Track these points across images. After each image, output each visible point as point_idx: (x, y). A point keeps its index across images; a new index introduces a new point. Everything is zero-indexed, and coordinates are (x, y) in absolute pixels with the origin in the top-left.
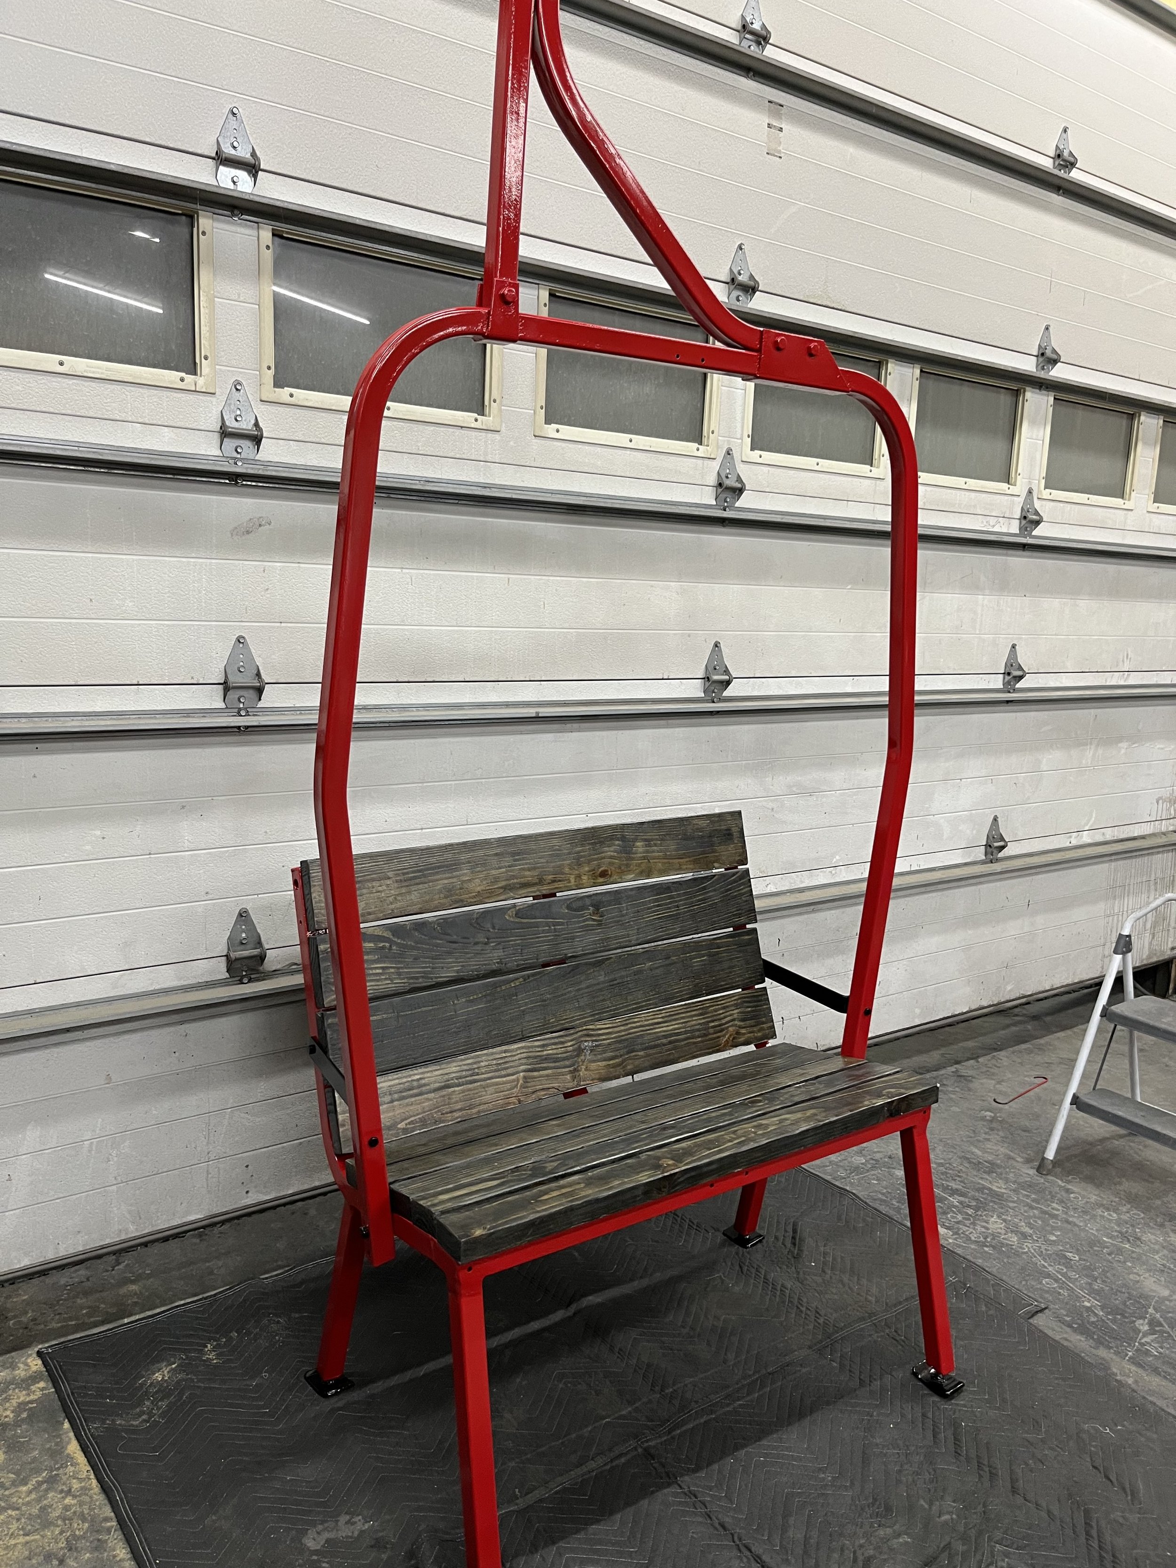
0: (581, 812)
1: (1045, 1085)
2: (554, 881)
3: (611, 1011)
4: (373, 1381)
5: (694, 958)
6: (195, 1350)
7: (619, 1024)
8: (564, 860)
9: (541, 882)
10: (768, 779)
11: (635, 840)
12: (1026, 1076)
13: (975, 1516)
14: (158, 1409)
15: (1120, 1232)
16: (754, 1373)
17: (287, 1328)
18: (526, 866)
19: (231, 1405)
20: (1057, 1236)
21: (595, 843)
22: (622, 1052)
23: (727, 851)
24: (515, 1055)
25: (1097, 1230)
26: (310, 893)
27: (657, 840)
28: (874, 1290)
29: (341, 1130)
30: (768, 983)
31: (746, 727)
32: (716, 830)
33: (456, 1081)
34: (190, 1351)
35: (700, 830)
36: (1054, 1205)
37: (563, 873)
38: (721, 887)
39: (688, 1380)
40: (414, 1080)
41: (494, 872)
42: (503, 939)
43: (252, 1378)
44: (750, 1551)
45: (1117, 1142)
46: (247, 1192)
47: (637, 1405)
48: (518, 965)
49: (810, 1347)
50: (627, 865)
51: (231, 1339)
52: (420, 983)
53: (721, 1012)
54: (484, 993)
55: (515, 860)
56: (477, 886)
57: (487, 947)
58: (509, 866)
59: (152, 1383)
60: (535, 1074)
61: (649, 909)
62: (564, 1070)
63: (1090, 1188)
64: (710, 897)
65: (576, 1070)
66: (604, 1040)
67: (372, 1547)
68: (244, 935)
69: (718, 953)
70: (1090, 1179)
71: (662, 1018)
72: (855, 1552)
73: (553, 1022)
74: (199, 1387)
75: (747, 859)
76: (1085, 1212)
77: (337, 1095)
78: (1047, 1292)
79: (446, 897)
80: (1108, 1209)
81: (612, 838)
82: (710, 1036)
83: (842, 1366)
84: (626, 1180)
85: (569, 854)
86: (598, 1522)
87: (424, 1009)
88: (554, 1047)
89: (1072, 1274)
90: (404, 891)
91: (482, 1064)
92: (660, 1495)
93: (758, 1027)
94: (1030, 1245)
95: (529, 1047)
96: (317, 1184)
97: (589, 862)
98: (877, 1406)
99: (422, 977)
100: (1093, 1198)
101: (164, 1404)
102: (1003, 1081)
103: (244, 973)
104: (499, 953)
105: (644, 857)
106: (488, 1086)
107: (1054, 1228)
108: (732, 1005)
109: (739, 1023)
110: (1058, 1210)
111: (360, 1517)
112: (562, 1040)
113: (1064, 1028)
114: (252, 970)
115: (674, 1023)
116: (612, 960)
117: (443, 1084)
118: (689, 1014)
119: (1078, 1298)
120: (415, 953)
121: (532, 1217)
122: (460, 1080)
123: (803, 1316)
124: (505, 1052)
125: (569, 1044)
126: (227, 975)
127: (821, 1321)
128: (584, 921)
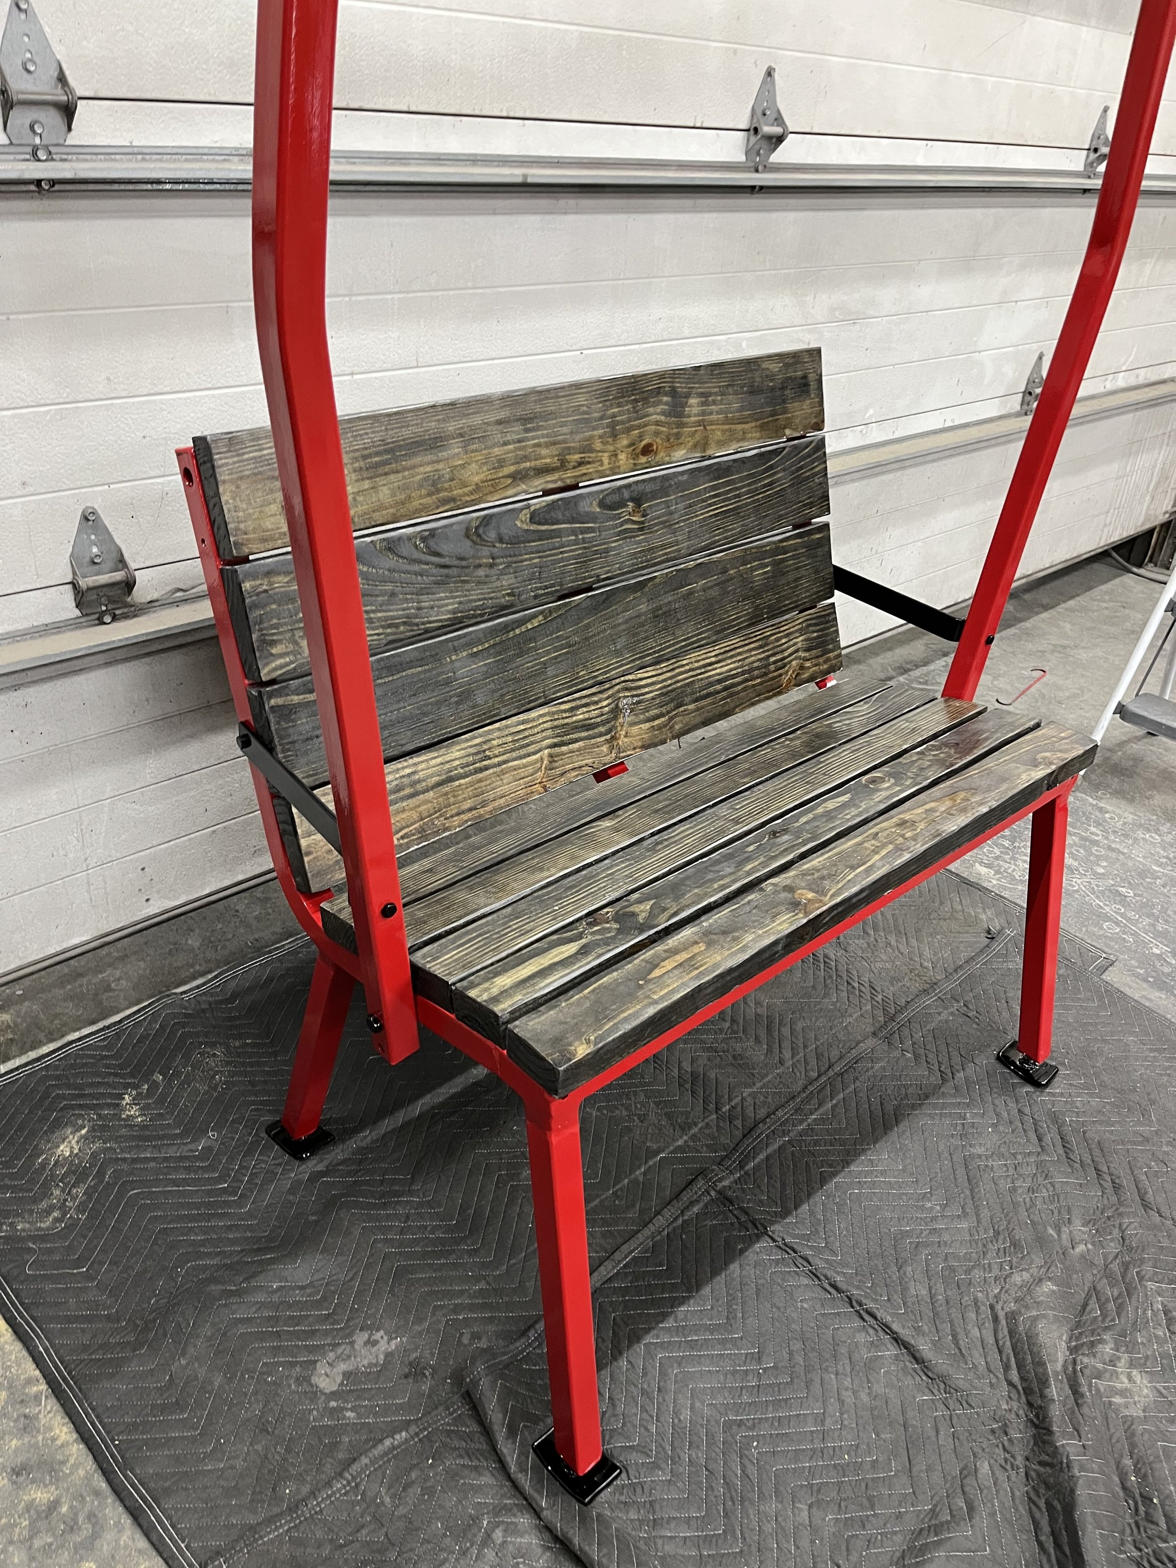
0: (574, 348)
1: (1045, 679)
2: (580, 464)
3: (655, 652)
4: (356, 1131)
5: (756, 570)
6: (109, 1106)
7: (665, 670)
8: (594, 429)
9: (563, 465)
10: (809, 299)
11: (688, 396)
12: (1022, 669)
13: (1112, 1244)
14: (74, 1199)
15: (1167, 858)
16: (819, 1076)
17: (228, 1063)
18: (542, 440)
19: (175, 1182)
20: (1104, 867)
21: (636, 401)
22: (669, 707)
23: (800, 410)
24: (536, 726)
25: (1144, 857)
26: (217, 495)
27: (716, 394)
28: (927, 953)
29: (306, 859)
30: (839, 598)
31: (791, 216)
32: (790, 378)
33: (462, 771)
34: (101, 1107)
35: (771, 377)
36: (1093, 829)
37: (591, 451)
38: (792, 465)
39: (747, 1092)
40: (403, 776)
41: (497, 451)
42: (514, 559)
43: (195, 1140)
44: (875, 1318)
45: (1135, 746)
46: (148, 900)
47: (692, 1132)
48: (536, 597)
49: (874, 1034)
50: (678, 436)
51: (154, 1085)
52: (402, 633)
53: (784, 641)
54: (492, 642)
55: (527, 430)
56: (475, 474)
57: (494, 571)
58: (519, 441)
59: (57, 1162)
60: (564, 749)
61: (703, 501)
62: (598, 740)
63: (1123, 804)
64: (778, 480)
65: (613, 738)
66: (647, 693)
67: (406, 1376)
68: (95, 550)
69: (784, 560)
70: (1119, 794)
71: (716, 656)
72: (992, 1307)
73: (583, 676)
74: (124, 1160)
75: (823, 421)
76: (1126, 836)
77: (294, 810)
78: (1111, 939)
79: (430, 495)
80: (1149, 830)
81: (659, 391)
82: (770, 676)
83: (916, 1057)
84: (761, 932)
85: (602, 418)
86: (683, 1301)
87: (409, 672)
88: (585, 709)
89: (1131, 914)
90: (366, 487)
91: (495, 743)
92: (751, 1255)
93: (824, 657)
94: (1079, 881)
95: (553, 713)
96: (241, 877)
97: (629, 430)
98: (968, 1105)
99: (404, 623)
100: (1130, 818)
101: (80, 1191)
102: (999, 675)
103: (104, 608)
104: (507, 581)
105: (699, 422)
106: (503, 772)
107: (1099, 858)
108: (796, 631)
109: (801, 654)
110: (1097, 835)
111: (382, 1333)
112: (595, 699)
113: (1046, 608)
114: (115, 602)
115: (729, 661)
116: (657, 580)
117: (444, 777)
118: (746, 648)
119: (1145, 944)
120: (389, 587)
121: (651, 1011)
122: (467, 769)
123: (857, 992)
124: (523, 722)
125: (605, 703)
126: (77, 613)
127: (879, 998)
128: (622, 524)
